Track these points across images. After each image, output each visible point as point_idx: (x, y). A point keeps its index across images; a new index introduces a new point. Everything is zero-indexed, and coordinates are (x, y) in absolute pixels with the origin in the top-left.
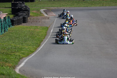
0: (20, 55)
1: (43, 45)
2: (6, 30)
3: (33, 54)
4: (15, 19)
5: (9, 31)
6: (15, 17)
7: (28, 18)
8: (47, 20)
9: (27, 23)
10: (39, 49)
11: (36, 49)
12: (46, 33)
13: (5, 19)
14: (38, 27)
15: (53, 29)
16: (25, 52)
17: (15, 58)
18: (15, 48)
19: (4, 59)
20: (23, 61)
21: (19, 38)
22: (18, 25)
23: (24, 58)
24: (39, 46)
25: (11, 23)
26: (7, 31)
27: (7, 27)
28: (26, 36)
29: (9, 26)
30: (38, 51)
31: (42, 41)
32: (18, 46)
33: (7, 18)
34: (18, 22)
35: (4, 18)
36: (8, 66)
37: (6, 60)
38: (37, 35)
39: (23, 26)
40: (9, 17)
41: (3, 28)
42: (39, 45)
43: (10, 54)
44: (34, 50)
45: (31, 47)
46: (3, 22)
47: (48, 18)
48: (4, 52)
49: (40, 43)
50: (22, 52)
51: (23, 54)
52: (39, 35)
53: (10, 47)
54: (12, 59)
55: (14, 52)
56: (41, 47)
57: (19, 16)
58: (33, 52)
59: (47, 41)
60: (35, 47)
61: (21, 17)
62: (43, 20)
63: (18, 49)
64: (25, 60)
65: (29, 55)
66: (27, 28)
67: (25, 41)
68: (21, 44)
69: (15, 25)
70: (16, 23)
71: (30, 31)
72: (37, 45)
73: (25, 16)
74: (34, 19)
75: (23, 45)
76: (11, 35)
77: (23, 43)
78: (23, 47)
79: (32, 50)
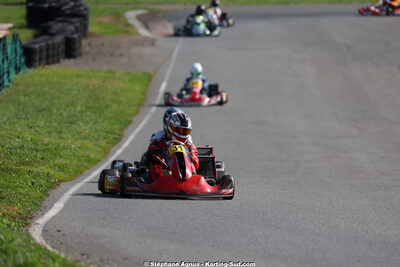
0: (52, 172)
1: (131, 138)
2: (6, 83)
3: (95, 169)
4: (37, 46)
5: (17, 85)
6: (40, 39)
7: (84, 42)
8: (147, 50)
9: (79, 60)
12: (144, 93)
13: (4, 45)
14: (117, 75)
15: (167, 79)
16: (68, 162)
17: (33, 183)
18: (33, 146)
20: (61, 195)
21: (50, 111)
22: (48, 63)
23: (63, 186)
24: (118, 139)
25: (23, 60)
26: (8, 87)
27: (8, 73)
28: (72, 104)
29: (18, 69)
30: (113, 157)
31: (130, 122)
32: (46, 140)
33: (9, 40)
34: (47, 56)
36: (4, 216)
37: (1, 192)
38: (114, 101)
39: (64, 69)
40: (15, 38)
42: (116, 136)
43: (16, 172)
44: (99, 157)
45: (89, 144)
47: (152, 43)
49: (122, 130)
50: (59, 161)
51: (61, 168)
52: (120, 102)
53: (16, 142)
54: (21, 191)
55: (28, 163)
56: (126, 145)
57: (53, 35)
58: (96, 162)
59: (144, 122)
60: (103, 143)
61: (59, 39)
62: (134, 50)
63: (44, 150)
64: (66, 191)
65: (81, 173)
66: (78, 76)
67: (71, 123)
68: (54, 134)
69: (37, 63)
70: (40, 59)
71: (87, 86)
72: (111, 136)
73: (73, 33)
74: (103, 44)
75: (62, 135)
76: (22, 99)
77: (64, 130)
78: (61, 145)
79: (92, 156)
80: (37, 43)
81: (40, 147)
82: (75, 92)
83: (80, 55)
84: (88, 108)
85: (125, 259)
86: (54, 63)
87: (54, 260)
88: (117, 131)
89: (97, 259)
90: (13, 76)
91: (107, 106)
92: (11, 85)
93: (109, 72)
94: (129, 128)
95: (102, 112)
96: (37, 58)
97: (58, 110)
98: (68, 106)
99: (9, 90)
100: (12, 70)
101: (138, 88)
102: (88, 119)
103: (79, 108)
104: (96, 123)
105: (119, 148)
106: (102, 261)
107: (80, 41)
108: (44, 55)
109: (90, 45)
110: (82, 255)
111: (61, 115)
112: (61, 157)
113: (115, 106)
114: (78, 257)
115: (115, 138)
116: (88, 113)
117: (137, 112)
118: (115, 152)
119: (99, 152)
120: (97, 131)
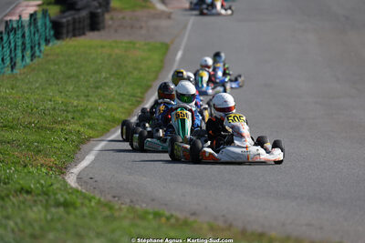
0: (82, 130)
1: (152, 100)
2: (37, 53)
4: (64, 20)
5: (47, 55)
6: (67, 14)
7: (107, 16)
8: (164, 23)
9: (102, 32)
11: (130, 113)
12: (162, 61)
13: (35, 20)
14: (137, 45)
15: (182, 47)
16: (96, 121)
17: (66, 139)
18: (64, 108)
19: (32, 143)
21: (78, 77)
22: (74, 36)
23: (92, 141)
24: (140, 101)
25: (52, 33)
26: (39, 57)
27: (39, 44)
28: (98, 71)
29: (47, 41)
31: (150, 87)
32: (75, 104)
34: (74, 29)
35: (31, 15)
36: (42, 165)
37: (37, 147)
38: (135, 69)
39: (89, 40)
40: (45, 13)
41: (28, 46)
42: (139, 99)
43: (51, 129)
45: (113, 105)
46: (27, 30)
47: (169, 16)
48: (30, 123)
49: (143, 93)
50: (88, 120)
51: (91, 126)
52: (141, 69)
53: (49, 105)
54: (55, 145)
55: (60, 123)
57: (79, 10)
60: (126, 105)
63: (74, 112)
64: (95, 145)
65: (108, 131)
66: (102, 47)
67: (97, 88)
68: (83, 98)
69: (65, 36)
70: (68, 32)
71: (110, 55)
72: (134, 99)
73: (96, 8)
74: (123, 18)
75: (90, 98)
76: (52, 68)
77: (90, 94)
78: (89, 107)
80: (65, 17)
81: (70, 109)
82: (99, 61)
83: (104, 28)
84: (112, 75)
85: (153, 200)
86: (80, 35)
87: (90, 201)
88: (139, 94)
89: (128, 200)
90: (43, 47)
91: (129, 73)
92: (42, 55)
93: (131, 42)
94: (149, 92)
95: (125, 77)
96: (65, 31)
97: (85, 77)
98: (94, 73)
99: (40, 60)
100: (43, 43)
101: (156, 56)
102: (112, 84)
103: (104, 75)
104: (119, 87)
106: (132, 201)
107: (103, 15)
108: (71, 28)
109: (112, 19)
110: (114, 197)
111: (88, 81)
112: (89, 117)
113: (136, 73)
114: (111, 199)
115: (137, 101)
116: (112, 79)
117: (157, 78)
119: (123, 113)
120: (120, 94)
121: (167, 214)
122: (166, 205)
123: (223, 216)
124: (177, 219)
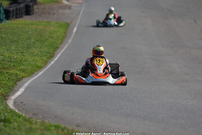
0: (18, 73)
1: (59, 55)
3: (40, 72)
4: (11, 9)
5: (1, 29)
7: (35, 7)
8: (67, 11)
9: (32, 16)
10: (52, 63)
11: (46, 63)
12: (65, 33)
14: (51, 24)
15: (77, 26)
18: (9, 60)
21: (18, 42)
24: (52, 56)
25: (4, 16)
28: (29, 38)
29: (2, 21)
30: (50, 65)
31: (58, 48)
32: (16, 57)
38: (50, 37)
39: (25, 21)
40: (0, 5)
42: (51, 55)
44: (42, 65)
45: (37, 59)
47: (70, 8)
49: (54, 51)
50: (22, 67)
51: (23, 71)
52: (53, 37)
53: (1, 58)
54: (3, 82)
56: (56, 59)
57: (19, 3)
58: (41, 68)
59: (65, 48)
60: (45, 58)
62: (61, 11)
63: (15, 62)
64: (25, 82)
65: (33, 73)
66: (32, 24)
67: (28, 48)
68: (20, 54)
69: (11, 18)
70: (13, 16)
71: (36, 29)
72: (49, 55)
73: (29, 2)
74: (44, 8)
75: (24, 54)
76: (4, 36)
77: (25, 51)
78: (23, 59)
79: (39, 64)
80: (11, 7)
81: (13, 60)
82: (30, 32)
83: (33, 13)
84: (37, 41)
85: (55, 117)
86: (20, 18)
88: (52, 52)
89: (41, 117)
91: (47, 39)
93: (48, 22)
94: (58, 51)
95: (44, 42)
96: (11, 15)
97: (22, 41)
98: (27, 39)
101: (62, 30)
102: (37, 46)
103: (32, 40)
104: (41, 48)
105: (52, 61)
107: (33, 6)
108: (15, 13)
109: (38, 9)
110: (34, 115)
111: (23, 44)
112: (23, 65)
113: (50, 40)
114: (32, 116)
116: (37, 43)
117: (62, 43)
118: (50, 63)
119: (42, 63)
120: (41, 52)
121: (62, 126)
122: (63, 120)
123: (95, 127)
124: (68, 130)
